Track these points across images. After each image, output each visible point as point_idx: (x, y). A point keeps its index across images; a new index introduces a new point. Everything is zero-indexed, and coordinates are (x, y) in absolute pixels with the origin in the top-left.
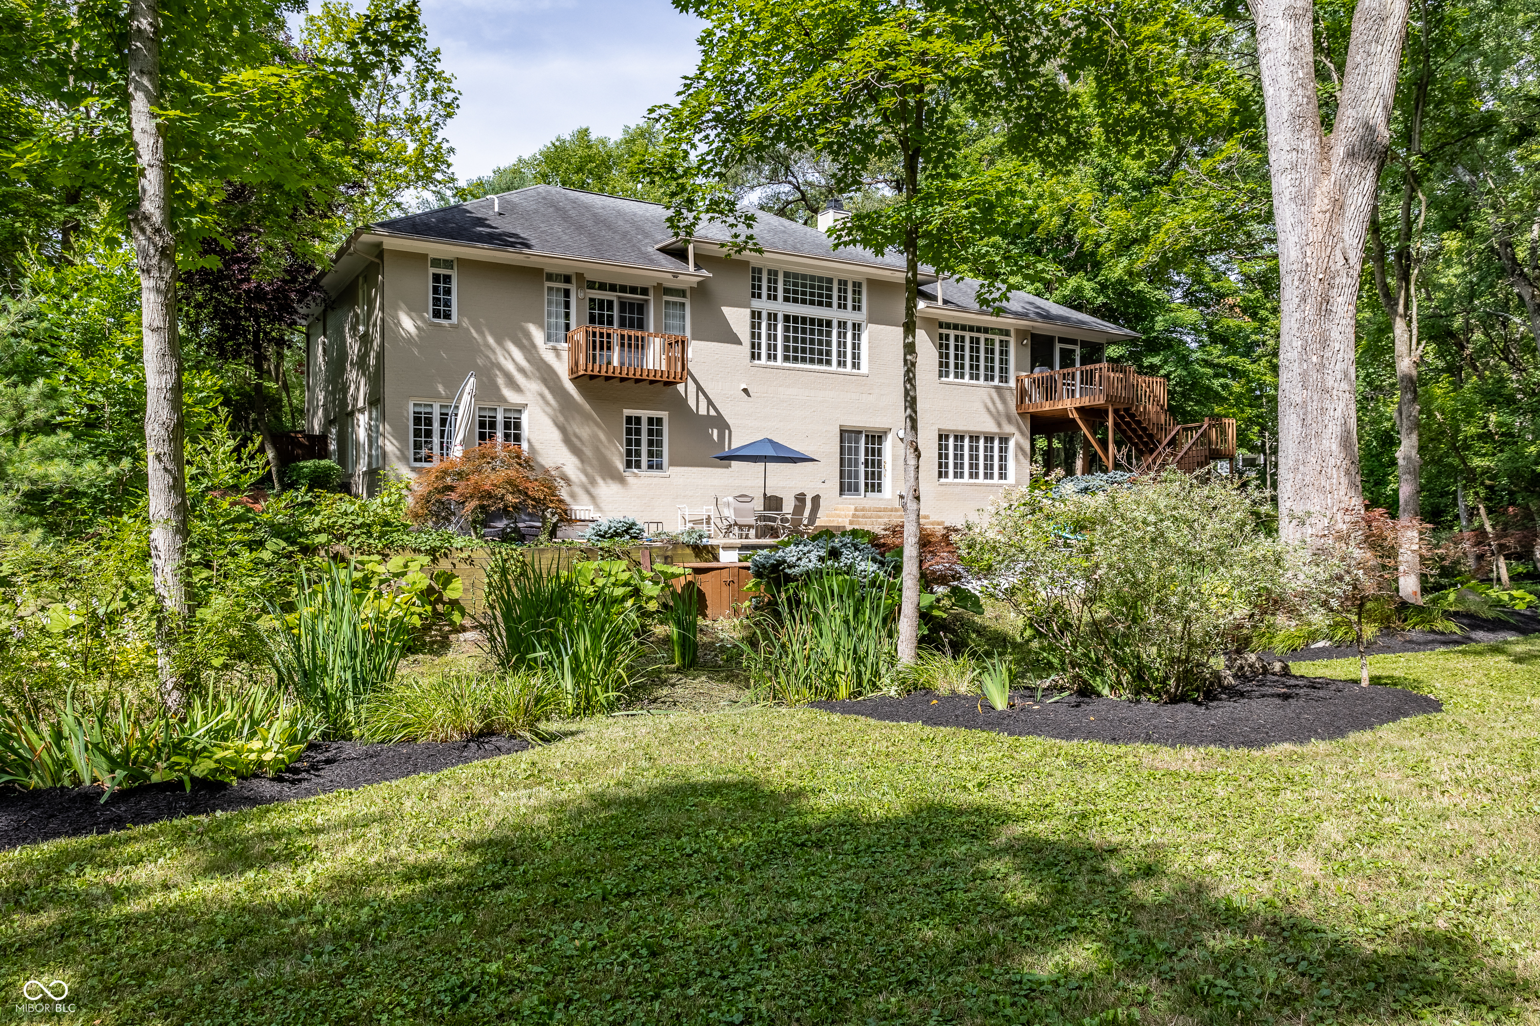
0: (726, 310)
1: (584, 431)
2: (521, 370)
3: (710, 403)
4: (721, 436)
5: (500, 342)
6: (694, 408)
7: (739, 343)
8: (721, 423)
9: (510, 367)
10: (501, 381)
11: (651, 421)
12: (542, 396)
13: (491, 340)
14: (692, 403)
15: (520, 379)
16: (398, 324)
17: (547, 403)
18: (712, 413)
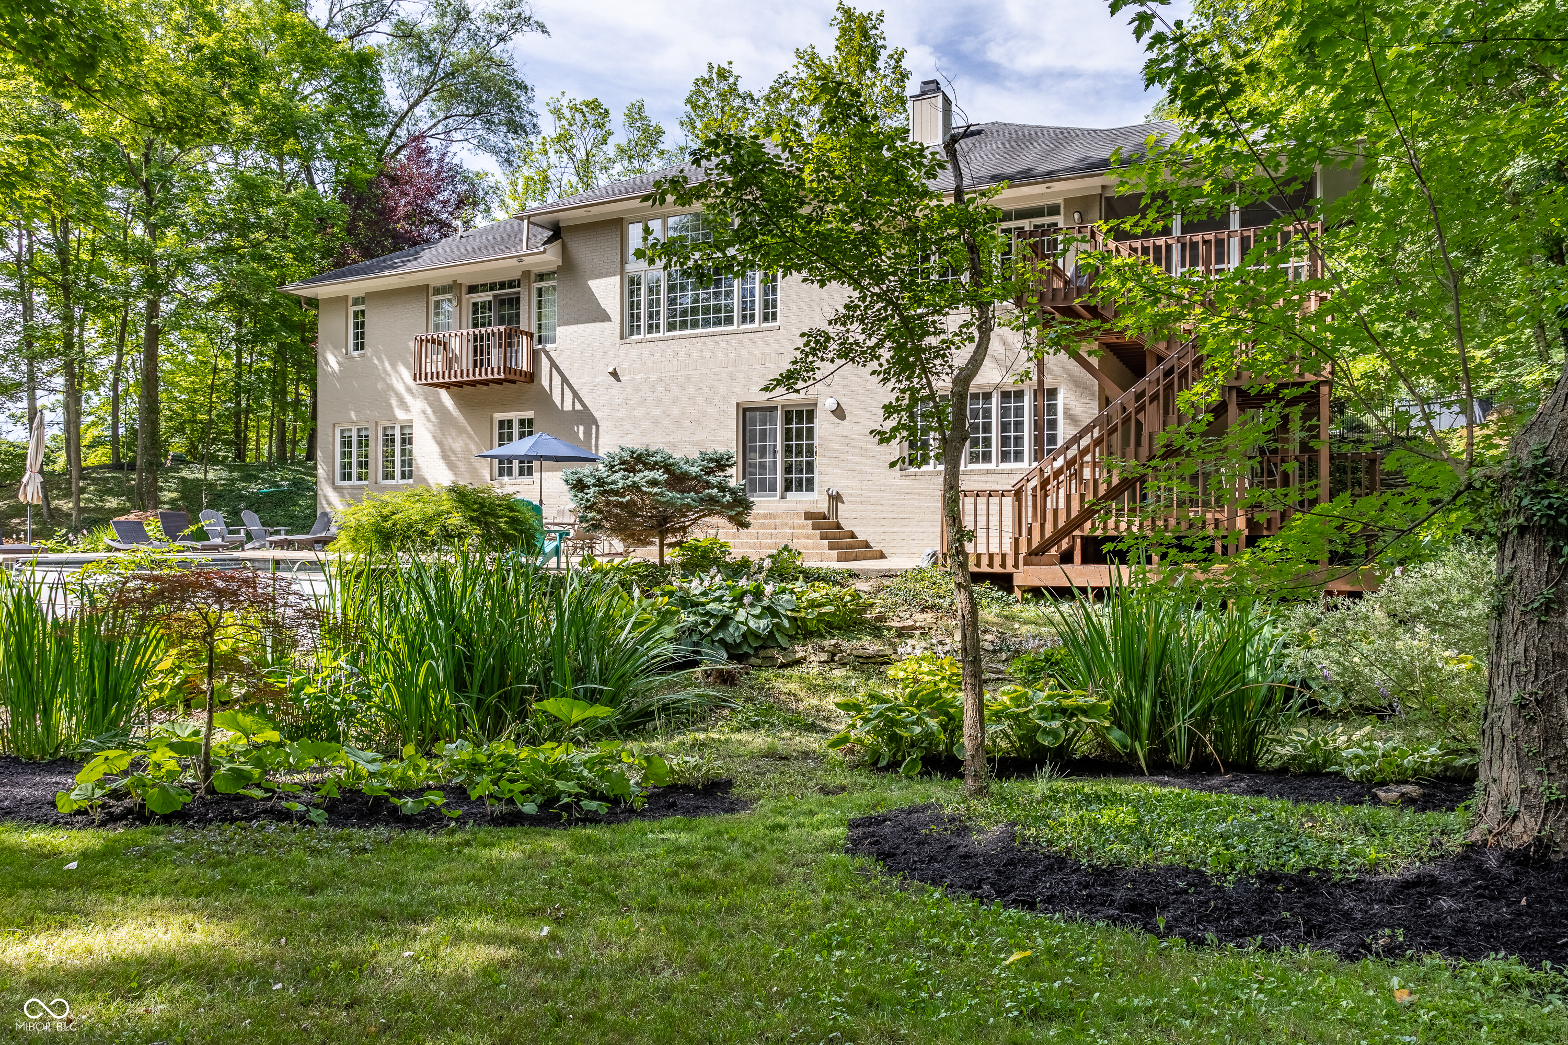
0: (593, 284)
1: (458, 444)
2: (409, 390)
3: (576, 395)
4: (588, 434)
5: (394, 366)
6: (559, 404)
7: (608, 319)
8: (587, 418)
9: (400, 388)
10: (394, 402)
11: (522, 422)
12: (424, 413)
13: (387, 365)
14: (557, 399)
15: (408, 398)
16: (327, 363)
17: (428, 419)
18: (578, 407)
